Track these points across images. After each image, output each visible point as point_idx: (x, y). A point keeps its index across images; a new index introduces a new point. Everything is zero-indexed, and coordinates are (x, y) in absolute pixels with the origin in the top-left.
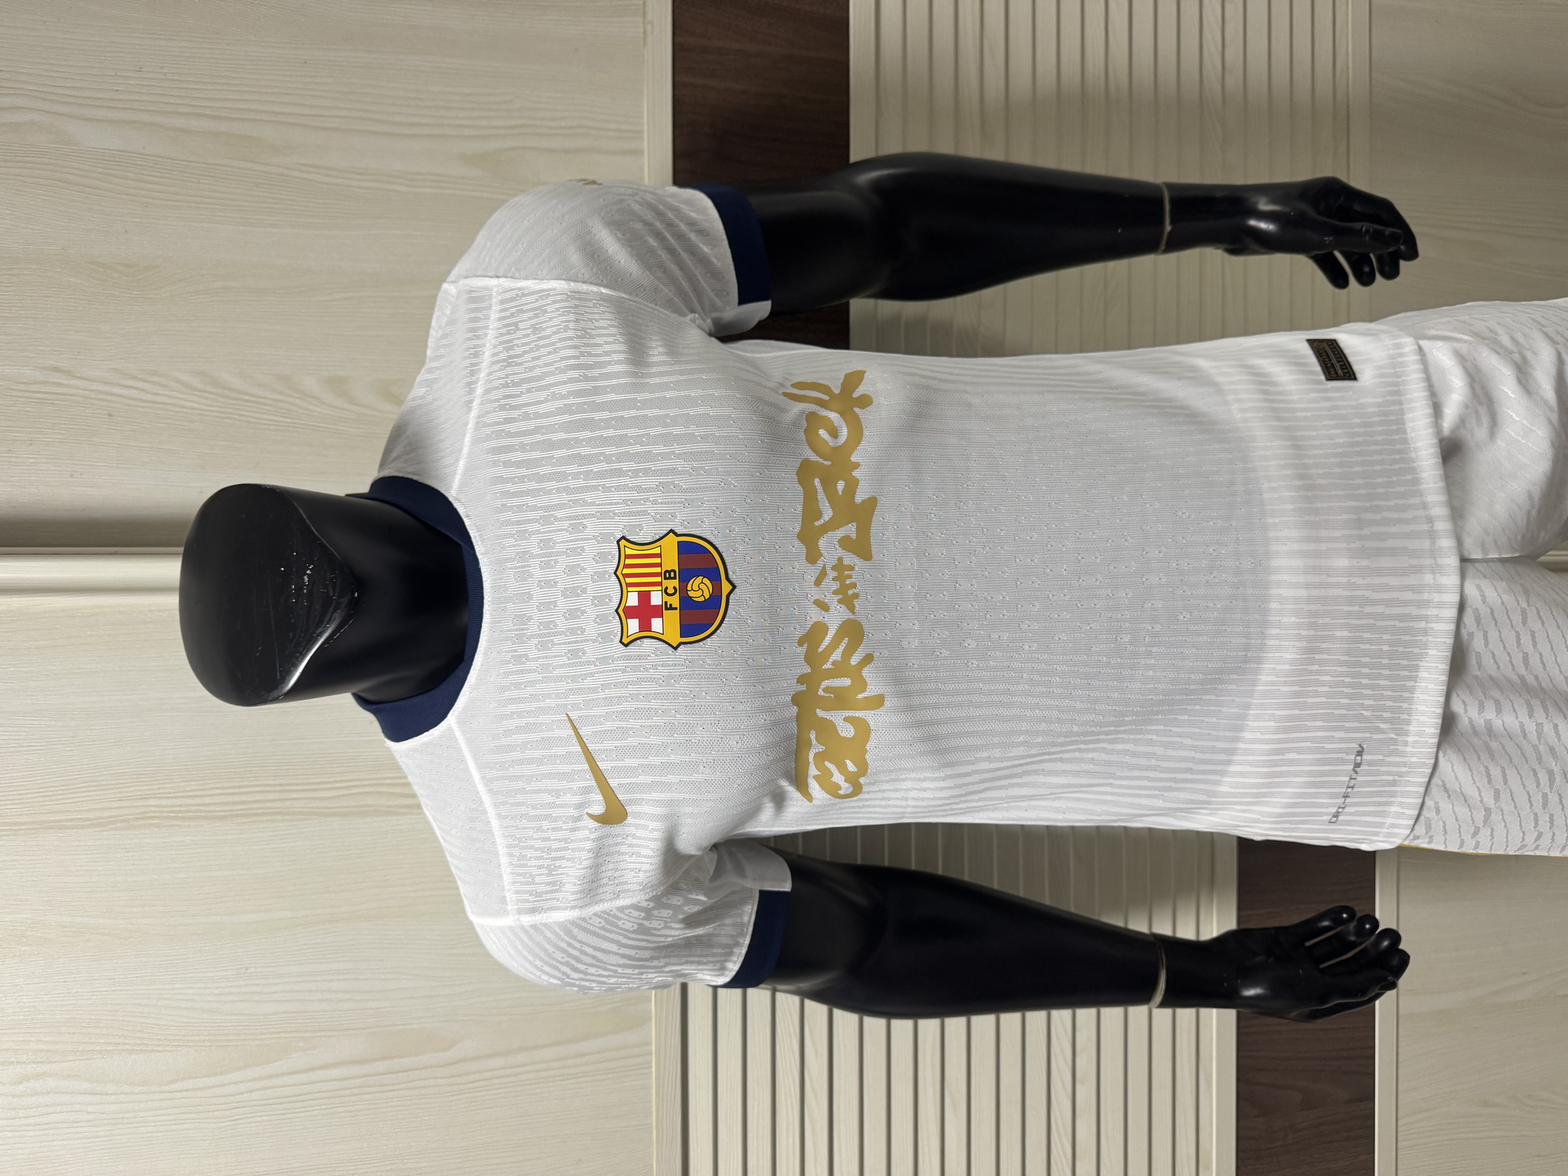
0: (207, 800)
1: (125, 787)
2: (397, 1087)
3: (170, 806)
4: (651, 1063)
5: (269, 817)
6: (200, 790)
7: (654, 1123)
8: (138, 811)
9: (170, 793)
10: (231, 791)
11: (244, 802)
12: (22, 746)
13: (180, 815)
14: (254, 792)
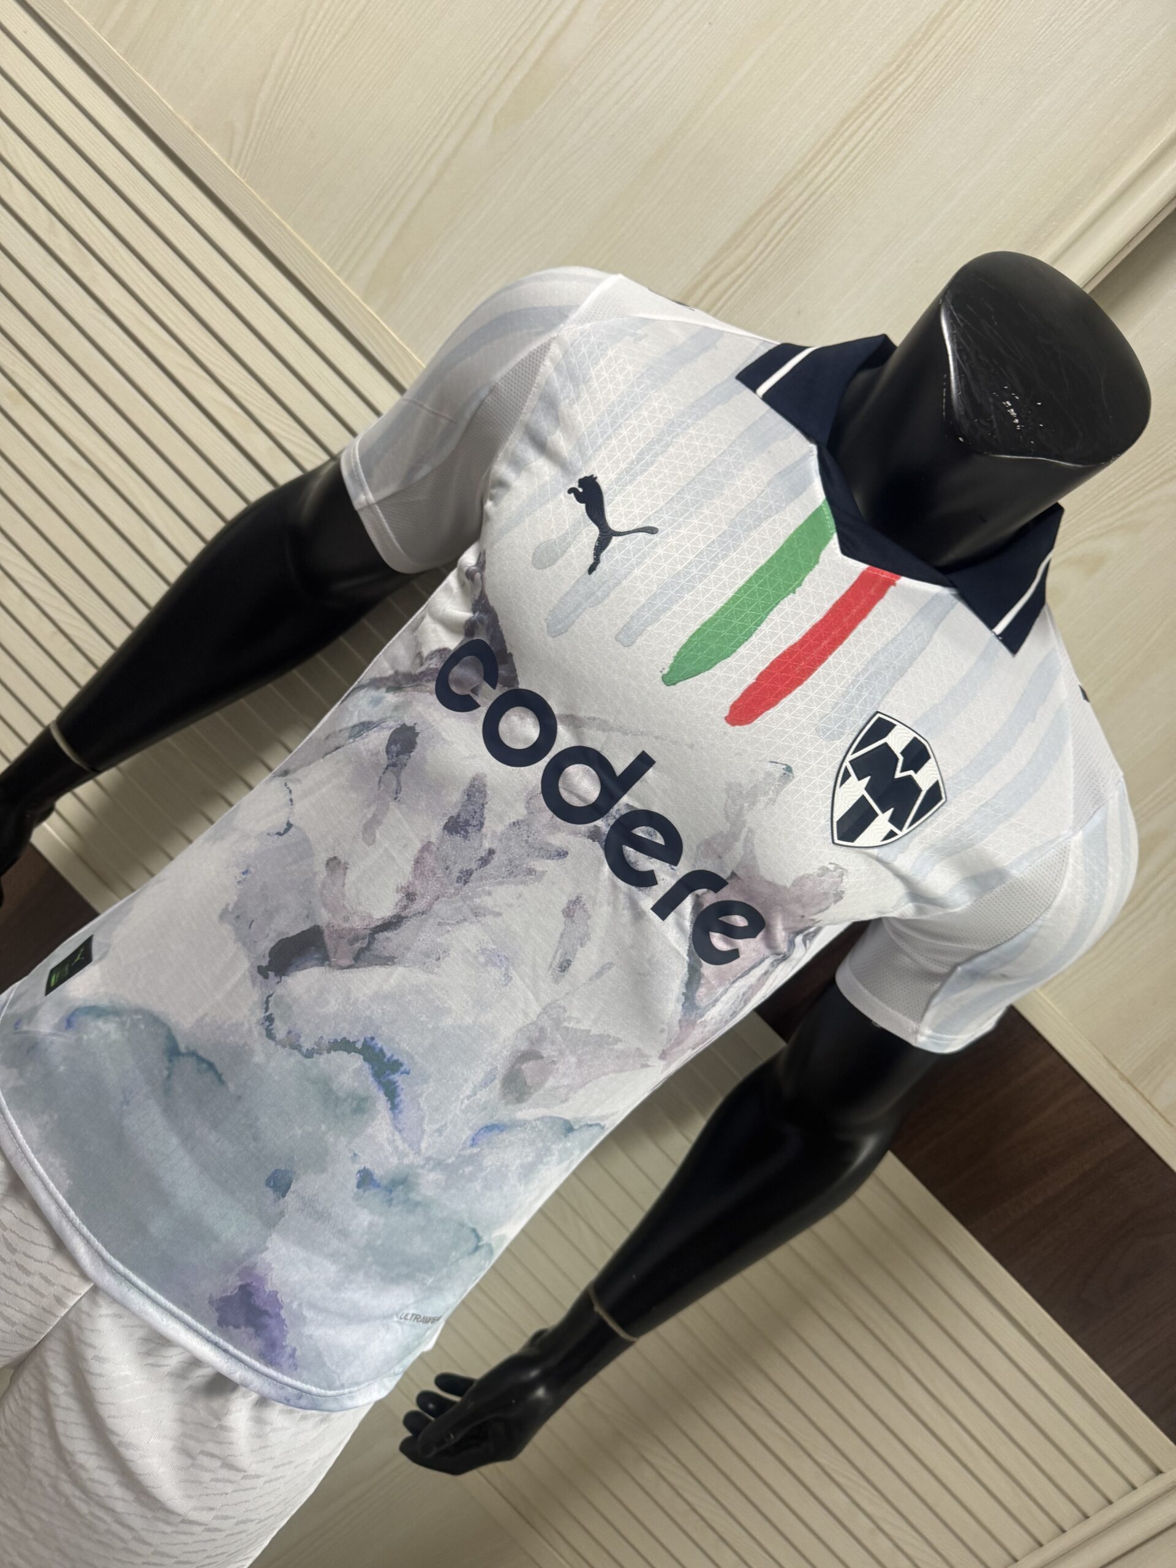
0: (868, 124)
1: (944, 69)
2: (506, 50)
3: (893, 90)
4: (332, 266)
5: (807, 160)
6: (882, 126)
7: (283, 222)
8: (914, 61)
9: (903, 101)
10: (856, 151)
11: (838, 151)
12: (1056, 20)
13: (879, 91)
14: (839, 166)
